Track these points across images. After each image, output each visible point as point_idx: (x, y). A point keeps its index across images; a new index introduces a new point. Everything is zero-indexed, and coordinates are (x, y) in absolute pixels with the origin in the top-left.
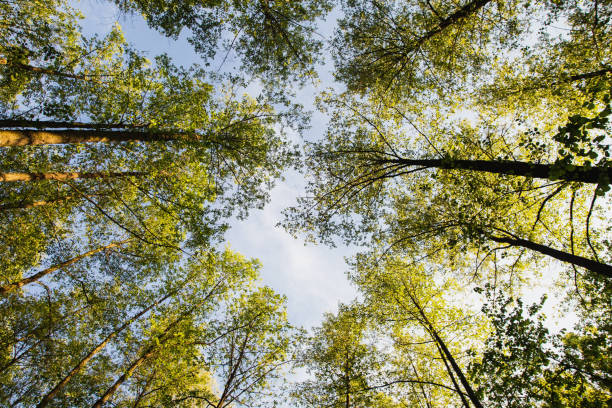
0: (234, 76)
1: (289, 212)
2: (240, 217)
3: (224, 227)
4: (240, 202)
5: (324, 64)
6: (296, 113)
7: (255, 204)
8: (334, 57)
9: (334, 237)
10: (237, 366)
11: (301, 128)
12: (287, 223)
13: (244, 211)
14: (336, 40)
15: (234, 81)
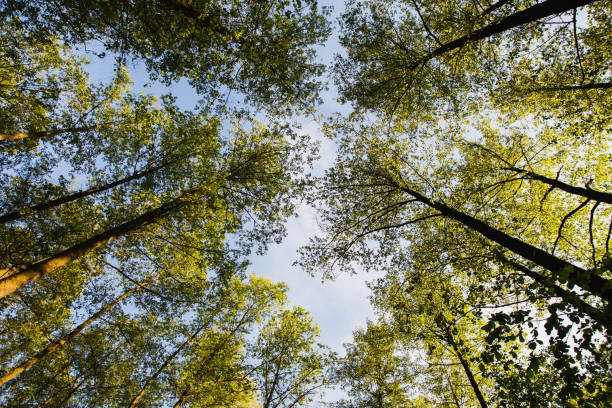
0: (239, 110)
1: (304, 251)
2: (260, 252)
3: (245, 264)
4: (258, 238)
5: (327, 89)
6: (303, 145)
7: (272, 238)
8: (337, 83)
9: (353, 263)
10: (273, 389)
11: (310, 160)
12: (303, 262)
13: (263, 245)
14: (337, 66)
15: (239, 116)
